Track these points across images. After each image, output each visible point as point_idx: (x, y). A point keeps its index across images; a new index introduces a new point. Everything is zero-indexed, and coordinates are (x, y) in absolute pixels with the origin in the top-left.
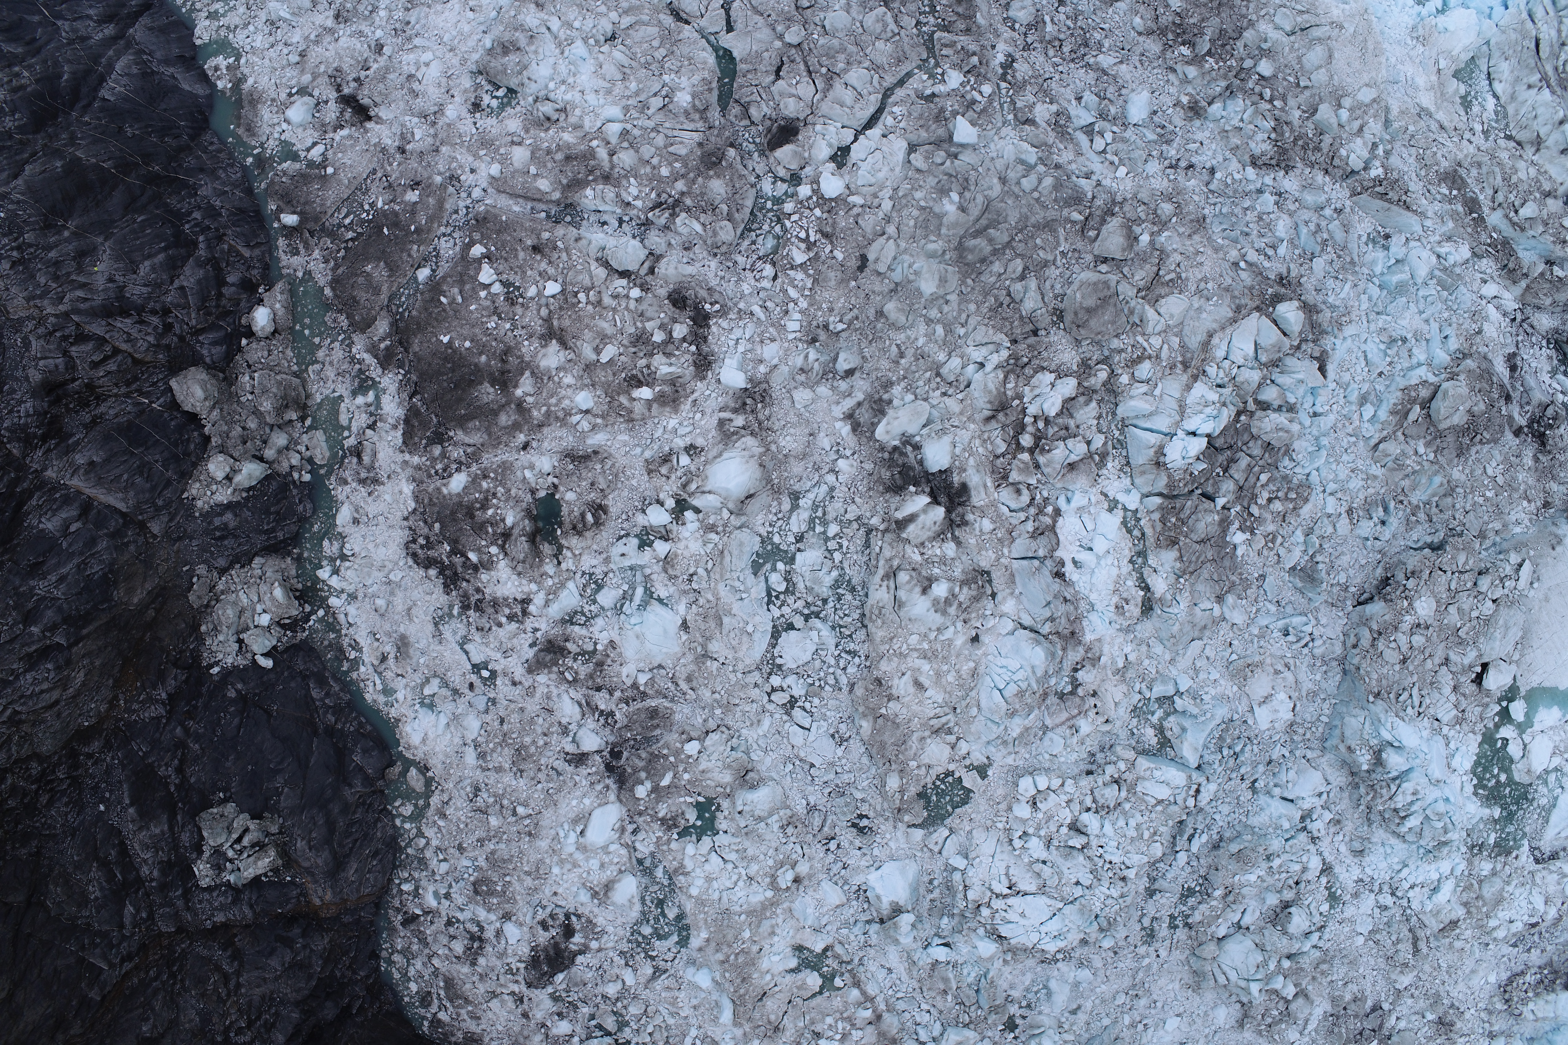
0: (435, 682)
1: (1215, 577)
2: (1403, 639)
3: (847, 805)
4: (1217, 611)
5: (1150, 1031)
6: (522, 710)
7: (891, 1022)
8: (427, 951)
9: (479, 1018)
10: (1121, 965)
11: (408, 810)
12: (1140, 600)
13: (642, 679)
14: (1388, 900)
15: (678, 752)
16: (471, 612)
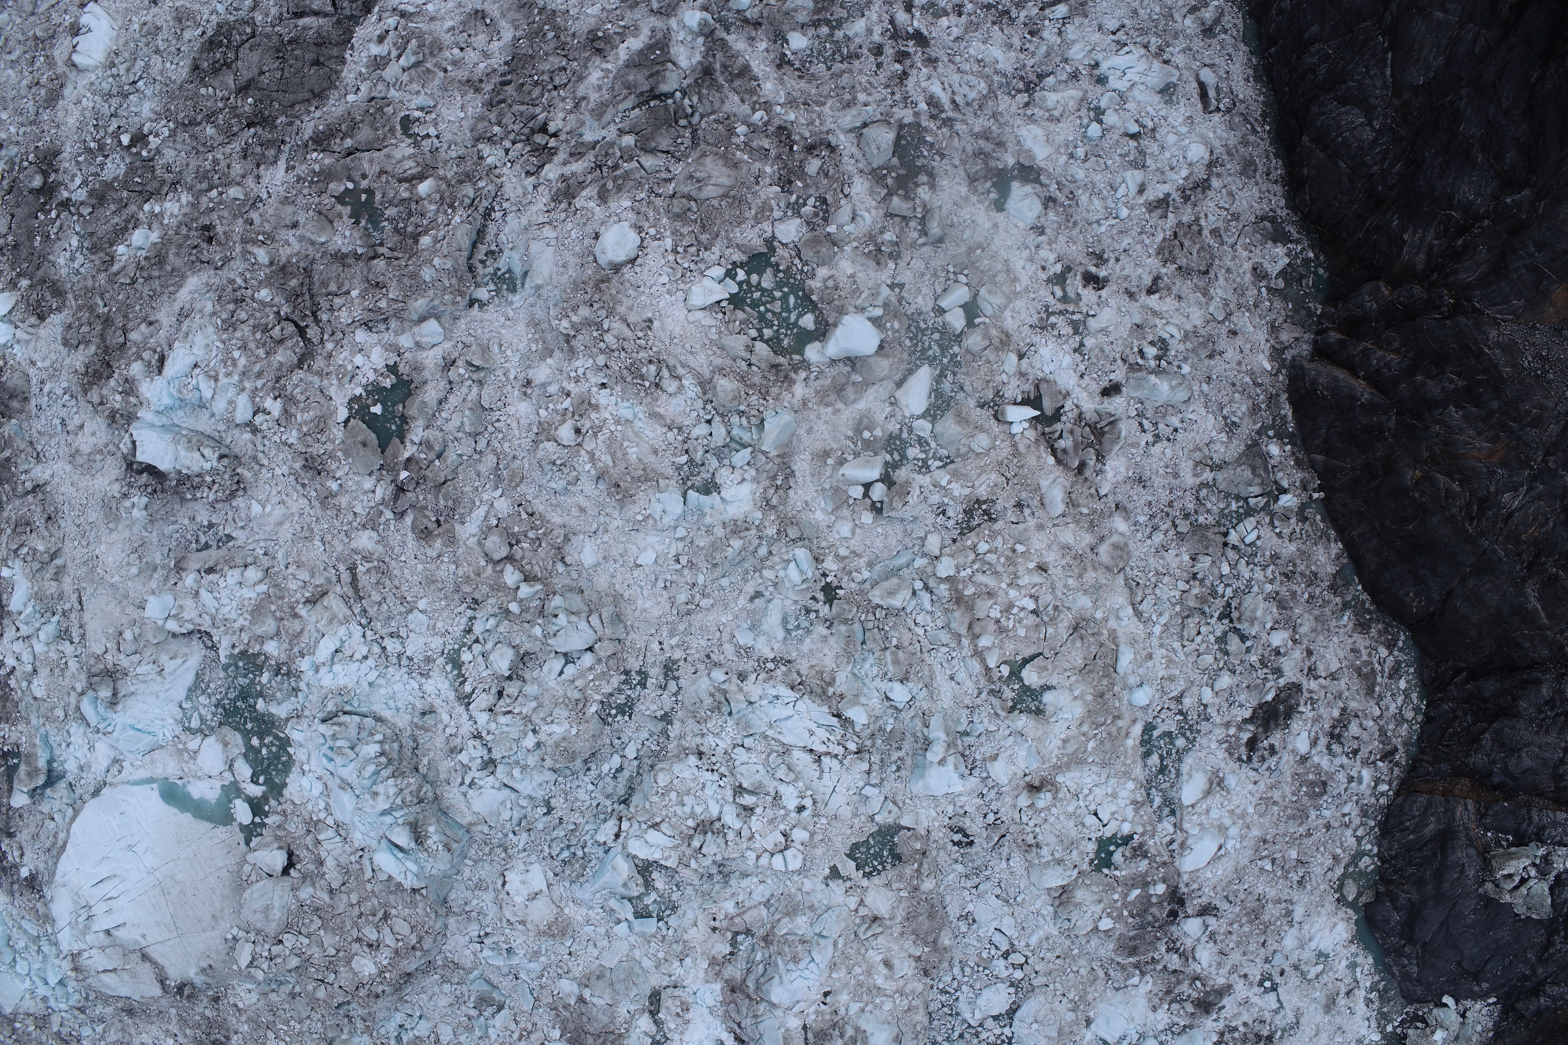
0: (1311, 976)
1: (585, 1019)
2: (389, 940)
3: (973, 861)
4: (587, 993)
5: (673, 552)
6: (1244, 954)
7: (960, 625)
8: (1382, 723)
9: (1352, 650)
10: (703, 643)
11: (1365, 862)
12: (663, 1009)
13: (1135, 980)
14: (388, 643)
15: (1119, 918)
16: (1265, 1033)
